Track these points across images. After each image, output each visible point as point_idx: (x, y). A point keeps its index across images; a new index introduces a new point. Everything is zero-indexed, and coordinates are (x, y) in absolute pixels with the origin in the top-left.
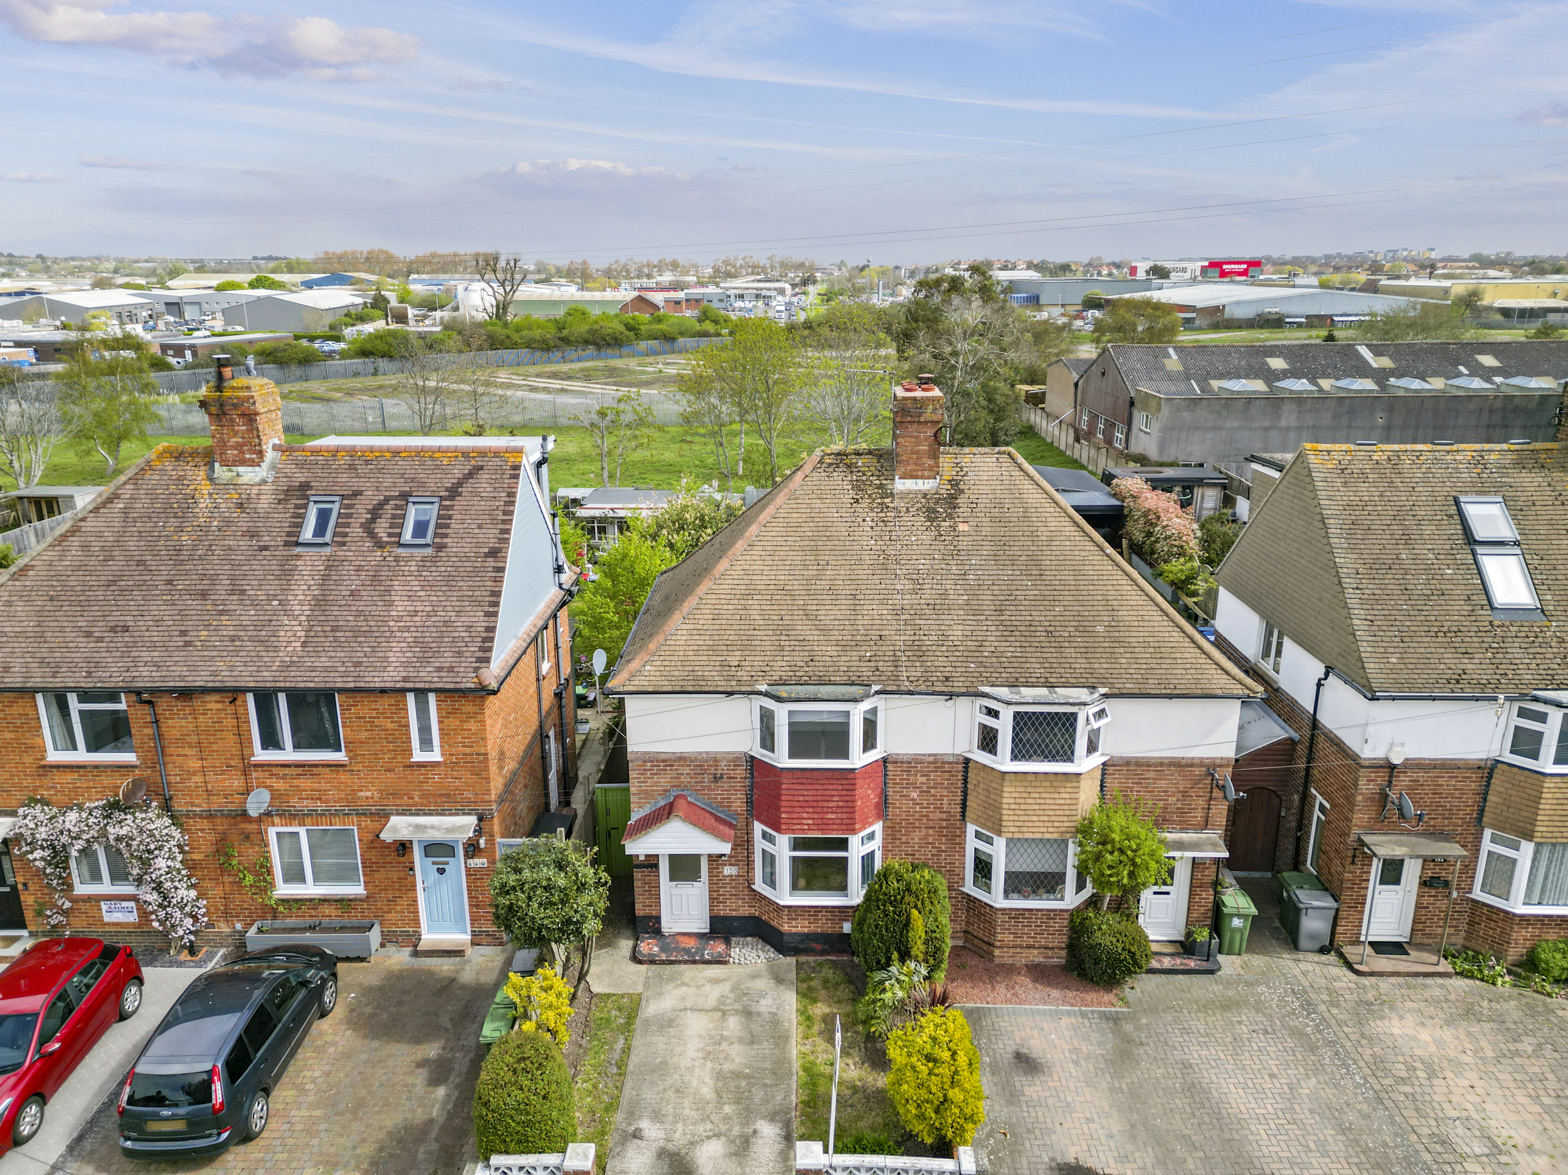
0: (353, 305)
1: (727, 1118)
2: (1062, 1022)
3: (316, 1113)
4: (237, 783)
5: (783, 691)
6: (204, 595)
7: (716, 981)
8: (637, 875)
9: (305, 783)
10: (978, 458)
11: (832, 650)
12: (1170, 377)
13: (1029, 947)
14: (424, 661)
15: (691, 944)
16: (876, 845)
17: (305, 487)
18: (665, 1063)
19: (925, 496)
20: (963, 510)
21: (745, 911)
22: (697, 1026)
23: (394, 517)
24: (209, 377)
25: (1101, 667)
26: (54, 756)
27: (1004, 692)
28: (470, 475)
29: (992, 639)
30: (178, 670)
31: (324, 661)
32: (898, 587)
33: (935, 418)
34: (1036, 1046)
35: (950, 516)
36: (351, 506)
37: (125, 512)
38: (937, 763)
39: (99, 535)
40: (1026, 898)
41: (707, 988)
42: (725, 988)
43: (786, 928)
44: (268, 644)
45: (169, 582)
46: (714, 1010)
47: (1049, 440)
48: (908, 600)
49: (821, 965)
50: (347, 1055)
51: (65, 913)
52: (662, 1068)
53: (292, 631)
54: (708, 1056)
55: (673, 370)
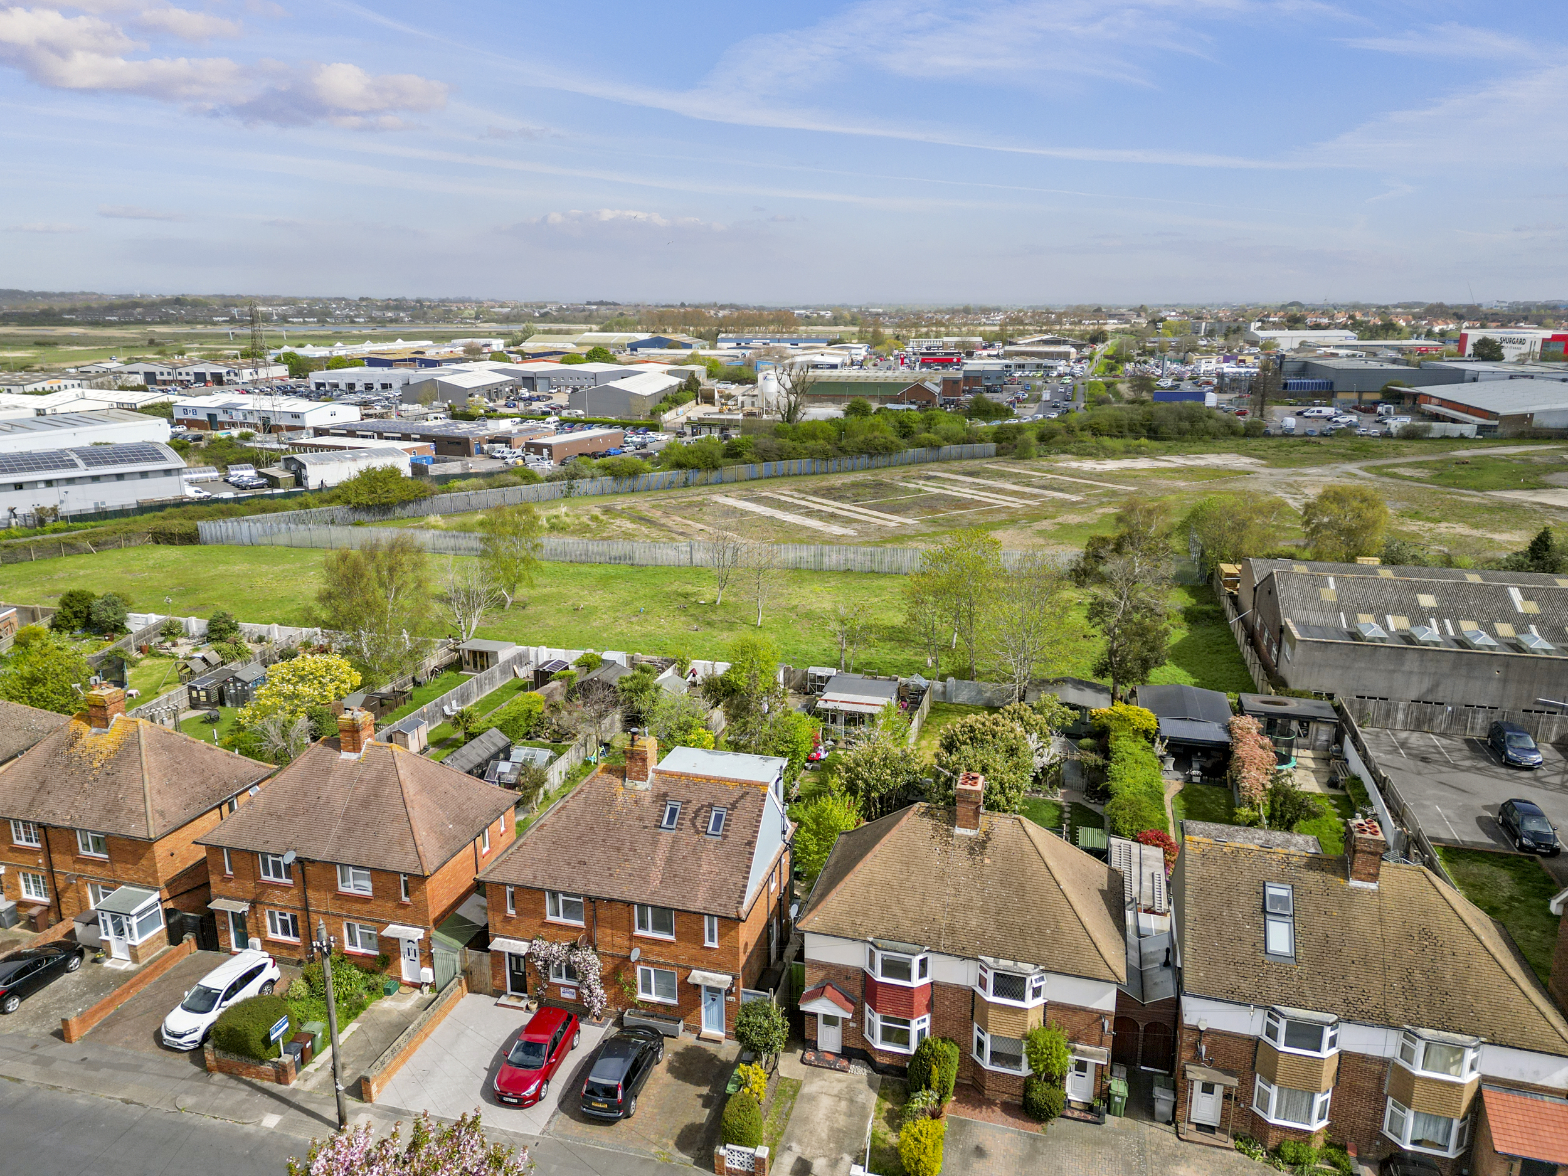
0: (671, 387)
1: (831, 1149)
2: (1007, 1135)
3: (655, 1110)
4: (626, 943)
5: (880, 944)
6: (618, 849)
7: (839, 1081)
8: (807, 1021)
9: (656, 948)
10: (1002, 820)
11: (908, 923)
12: (1322, 608)
13: (1003, 1092)
14: (713, 899)
15: (831, 1058)
16: (926, 1025)
17: (665, 795)
18: (807, 1118)
19: (970, 839)
20: (989, 851)
21: (860, 1046)
22: (826, 1102)
23: (705, 817)
25: (1045, 953)
26: (550, 918)
27: (990, 960)
28: (742, 797)
29: (991, 929)
30: (607, 889)
31: (669, 893)
32: (947, 892)
34: (988, 1144)
35: (981, 853)
36: (686, 809)
37: (586, 799)
38: (958, 989)
39: (574, 811)
40: (1003, 1066)
41: (835, 1084)
42: (844, 1085)
43: (878, 1059)
44: (645, 879)
45: (604, 841)
46: (835, 1096)
48: (952, 900)
49: (894, 1082)
50: (667, 1085)
51: (544, 990)
52: (806, 1120)
53: (656, 874)
54: (828, 1118)
55: (932, 489)
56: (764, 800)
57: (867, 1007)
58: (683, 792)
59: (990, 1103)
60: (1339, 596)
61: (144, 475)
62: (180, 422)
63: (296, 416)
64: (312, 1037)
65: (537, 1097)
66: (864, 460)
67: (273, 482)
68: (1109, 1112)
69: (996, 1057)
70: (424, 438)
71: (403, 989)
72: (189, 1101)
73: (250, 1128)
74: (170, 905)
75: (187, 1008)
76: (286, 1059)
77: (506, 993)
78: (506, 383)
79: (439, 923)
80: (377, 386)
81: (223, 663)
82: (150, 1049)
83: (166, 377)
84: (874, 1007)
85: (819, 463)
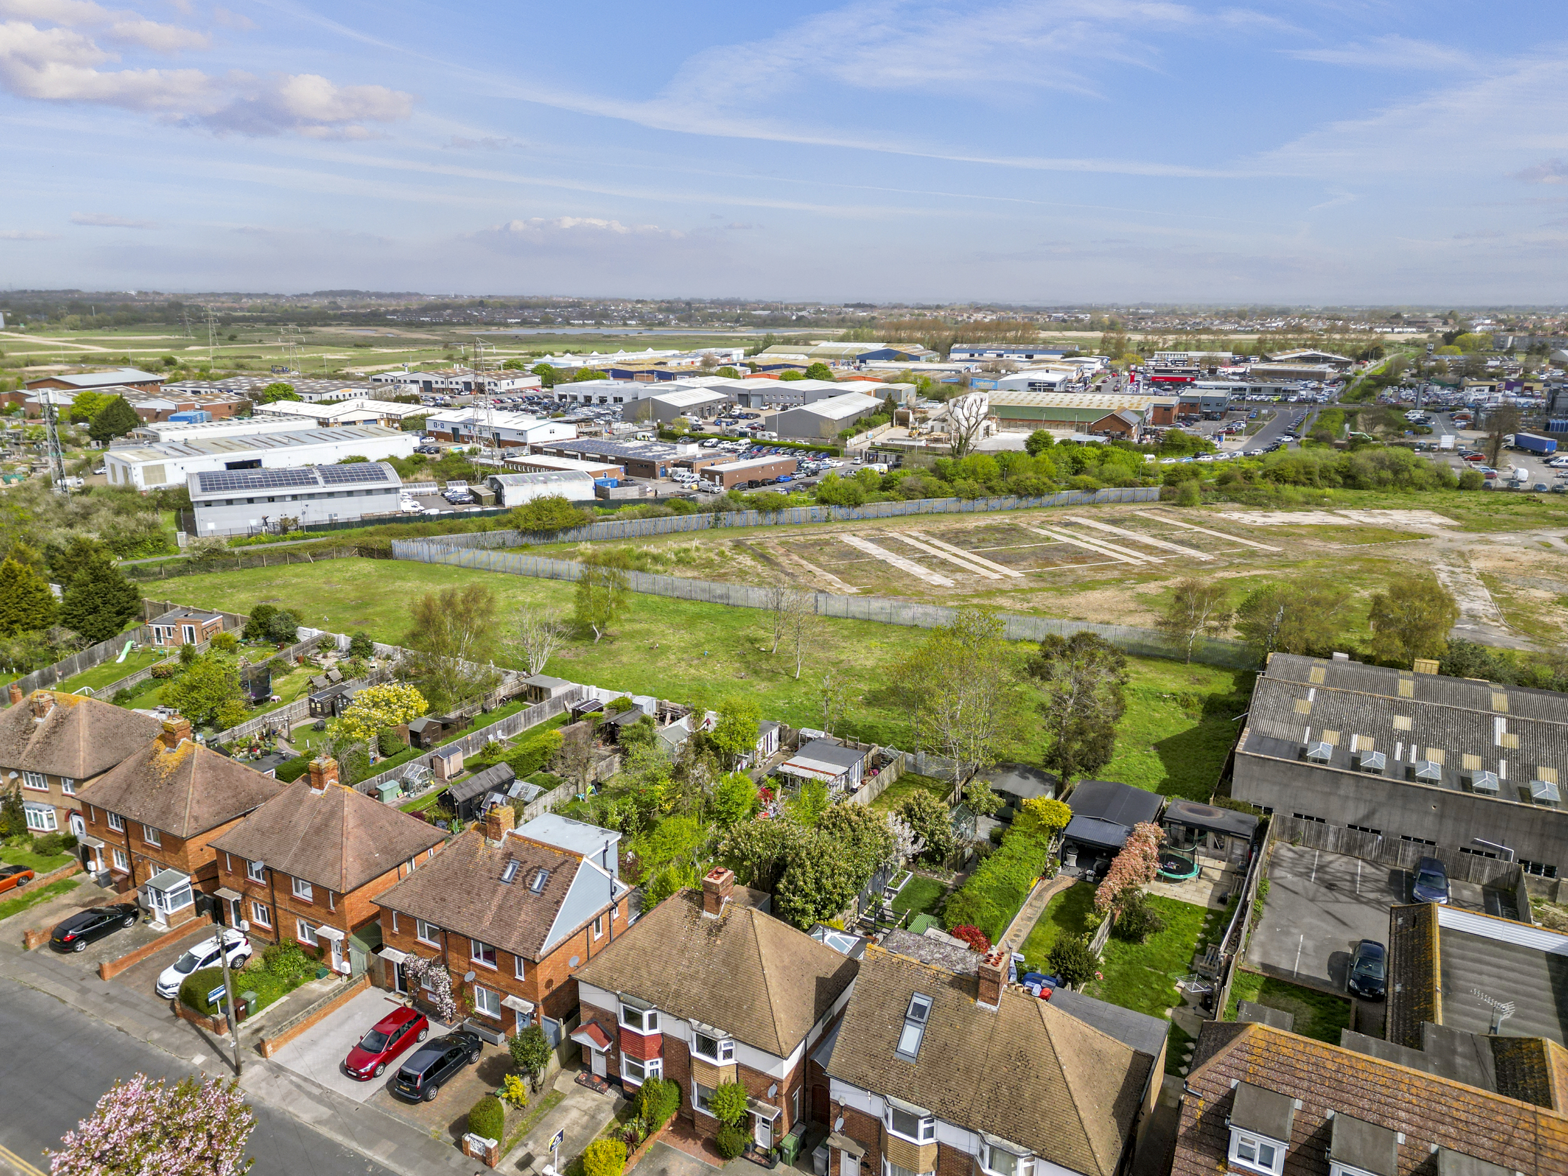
0: (867, 409)
3: (450, 1098)
4: (467, 967)
7: (593, 1100)
9: (486, 974)
11: (649, 984)
12: (1291, 719)
14: (521, 943)
15: (596, 1081)
16: (658, 1066)
17: (511, 854)
18: (551, 1123)
19: (712, 922)
20: (722, 934)
21: (615, 1075)
25: (737, 1024)
26: (420, 939)
28: (563, 862)
29: (705, 998)
31: (494, 936)
32: (683, 963)
34: (674, 1169)
35: (717, 935)
36: (522, 868)
38: (677, 1041)
41: (589, 1101)
42: (594, 1103)
43: (624, 1088)
44: (480, 920)
45: (461, 884)
46: (584, 1111)
48: (685, 970)
50: (469, 1081)
51: (418, 993)
52: (548, 1126)
53: (489, 916)
55: (1061, 537)
56: (577, 869)
57: (618, 1045)
58: (525, 853)
59: (696, 1136)
60: (1313, 709)
61: (369, 492)
62: (431, 434)
63: (521, 433)
64: (247, 1003)
65: (372, 1075)
66: (1012, 500)
67: (477, 499)
68: (780, 1160)
69: (701, 1100)
70: (618, 461)
71: (331, 976)
72: (156, 1036)
73: (184, 1062)
74: (199, 887)
75: (176, 968)
76: (220, 1016)
77: (394, 991)
78: (719, 401)
79: (355, 929)
80: (610, 400)
81: (343, 680)
82: (148, 995)
83: (440, 386)
84: (622, 1046)
85: (964, 502)
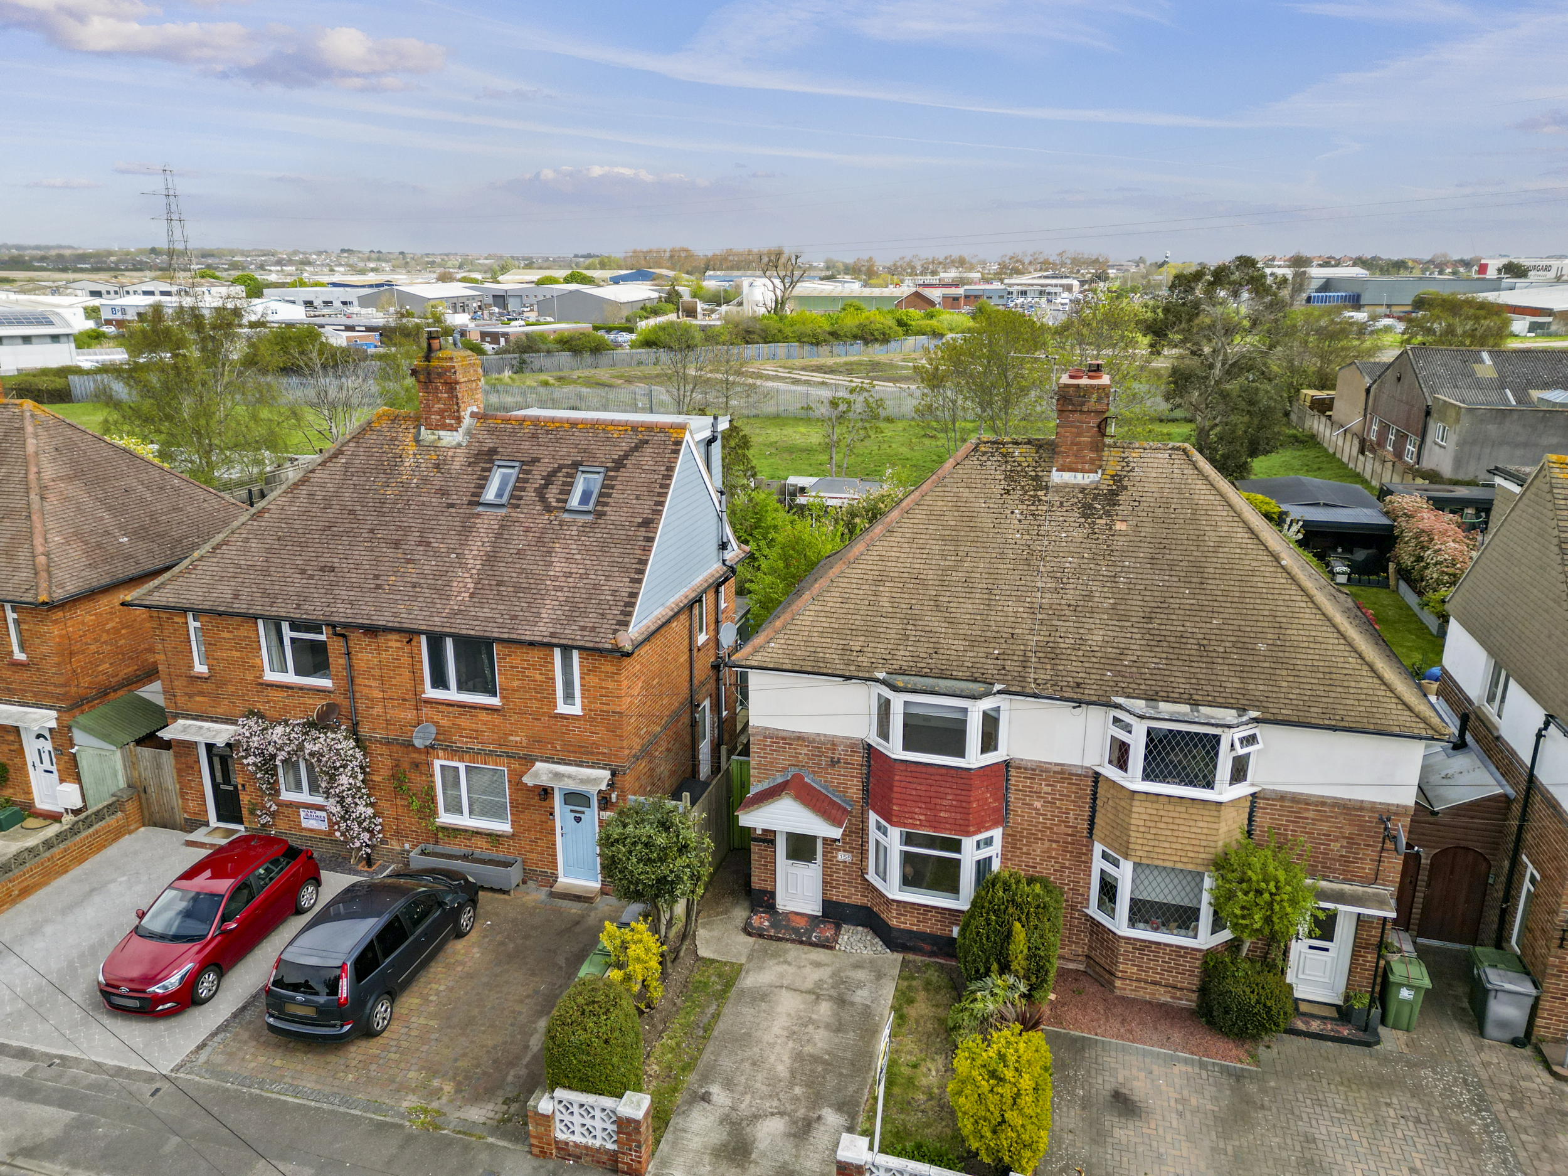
0: (650, 299)
1: (796, 1099)
2: (1176, 1070)
3: (431, 1023)
4: (410, 716)
5: (900, 681)
6: (397, 544)
8: (755, 848)
9: (465, 722)
10: (1148, 454)
11: (959, 644)
12: (1479, 384)
13: (1154, 983)
14: (570, 619)
16: (994, 851)
17: (493, 452)
18: (749, 1035)
19: (1083, 490)
20: (1123, 508)
21: (857, 899)
22: (788, 1004)
23: (564, 484)
24: (514, 362)
25: (1257, 688)
26: (270, 676)
27: (1139, 705)
28: (636, 448)
29: (1136, 647)
30: (367, 609)
31: (486, 612)
32: (1039, 584)
33: (1099, 407)
34: (1139, 1087)
35: (1108, 514)
36: (528, 472)
37: (346, 467)
38: (1064, 774)
39: (323, 486)
40: (1156, 929)
41: (808, 970)
42: (824, 973)
43: (894, 922)
44: (442, 592)
45: (372, 531)
46: (809, 992)
47: (1331, 451)
49: (927, 966)
50: (471, 976)
51: (273, 815)
52: (744, 1039)
54: (792, 1035)
56: (677, 452)
57: (873, 817)
58: (526, 445)
59: (1126, 1005)
61: (27, 339)
65: (185, 999)
66: (859, 345)
68: (1383, 1021)
69: (1140, 912)
71: (29, 820)
77: (207, 824)
78: (473, 297)
79: (90, 703)
80: (337, 304)
84: (887, 815)
85: (807, 346)
